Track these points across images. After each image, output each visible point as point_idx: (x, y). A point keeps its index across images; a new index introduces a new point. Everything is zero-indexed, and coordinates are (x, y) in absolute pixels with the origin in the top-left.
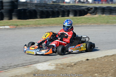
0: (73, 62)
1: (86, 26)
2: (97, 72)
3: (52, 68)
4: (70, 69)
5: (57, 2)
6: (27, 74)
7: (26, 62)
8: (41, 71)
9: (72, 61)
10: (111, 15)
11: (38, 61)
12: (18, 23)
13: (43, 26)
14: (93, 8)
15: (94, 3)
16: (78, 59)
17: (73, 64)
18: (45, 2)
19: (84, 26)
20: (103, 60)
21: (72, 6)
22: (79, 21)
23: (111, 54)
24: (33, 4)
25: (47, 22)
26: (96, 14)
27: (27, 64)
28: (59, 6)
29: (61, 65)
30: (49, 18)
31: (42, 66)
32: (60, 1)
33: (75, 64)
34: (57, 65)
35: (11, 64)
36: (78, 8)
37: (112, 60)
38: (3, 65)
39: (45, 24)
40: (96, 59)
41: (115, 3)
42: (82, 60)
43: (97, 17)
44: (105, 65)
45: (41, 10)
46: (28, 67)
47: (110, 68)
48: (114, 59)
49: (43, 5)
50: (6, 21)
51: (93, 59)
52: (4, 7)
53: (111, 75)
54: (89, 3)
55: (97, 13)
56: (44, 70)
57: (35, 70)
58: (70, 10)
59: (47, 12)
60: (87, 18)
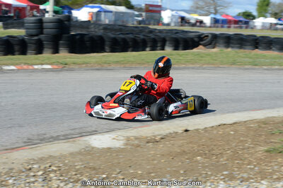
0: (159, 135)
1: (193, 68)
2: (201, 153)
3: (119, 144)
4: (153, 148)
5: (147, 22)
6: (71, 154)
7: (72, 132)
8: (98, 149)
9: (157, 133)
10: (242, 50)
11: (96, 131)
12: (68, 60)
13: (113, 66)
14: (210, 36)
15: (214, 27)
16: (168, 129)
17: (158, 138)
18: (123, 22)
19: (188, 68)
20: (215, 132)
21: (171, 31)
22: (181, 58)
23: (231, 122)
24: (100, 25)
25: (122, 59)
26: (214, 48)
27: (74, 136)
28: (147, 31)
29: (136, 138)
30: (127, 51)
31: (100, 140)
32: (152, 22)
33: (162, 138)
34: (128, 139)
35: (45, 134)
36: (181, 36)
37: (232, 133)
38: (31, 137)
39: (117, 62)
40: (202, 130)
41: (252, 28)
42: (176, 131)
43: (216, 53)
44: (218, 141)
45: (113, 36)
46: (74, 141)
47: (226, 147)
48: (236, 131)
49: (117, 27)
50: (47, 55)
51: (197, 130)
52: (45, 31)
53: (227, 160)
54: (205, 27)
55: (217, 44)
56: (104, 148)
57: (87, 147)
58: (167, 39)
59: (124, 40)
60: (198, 54)
